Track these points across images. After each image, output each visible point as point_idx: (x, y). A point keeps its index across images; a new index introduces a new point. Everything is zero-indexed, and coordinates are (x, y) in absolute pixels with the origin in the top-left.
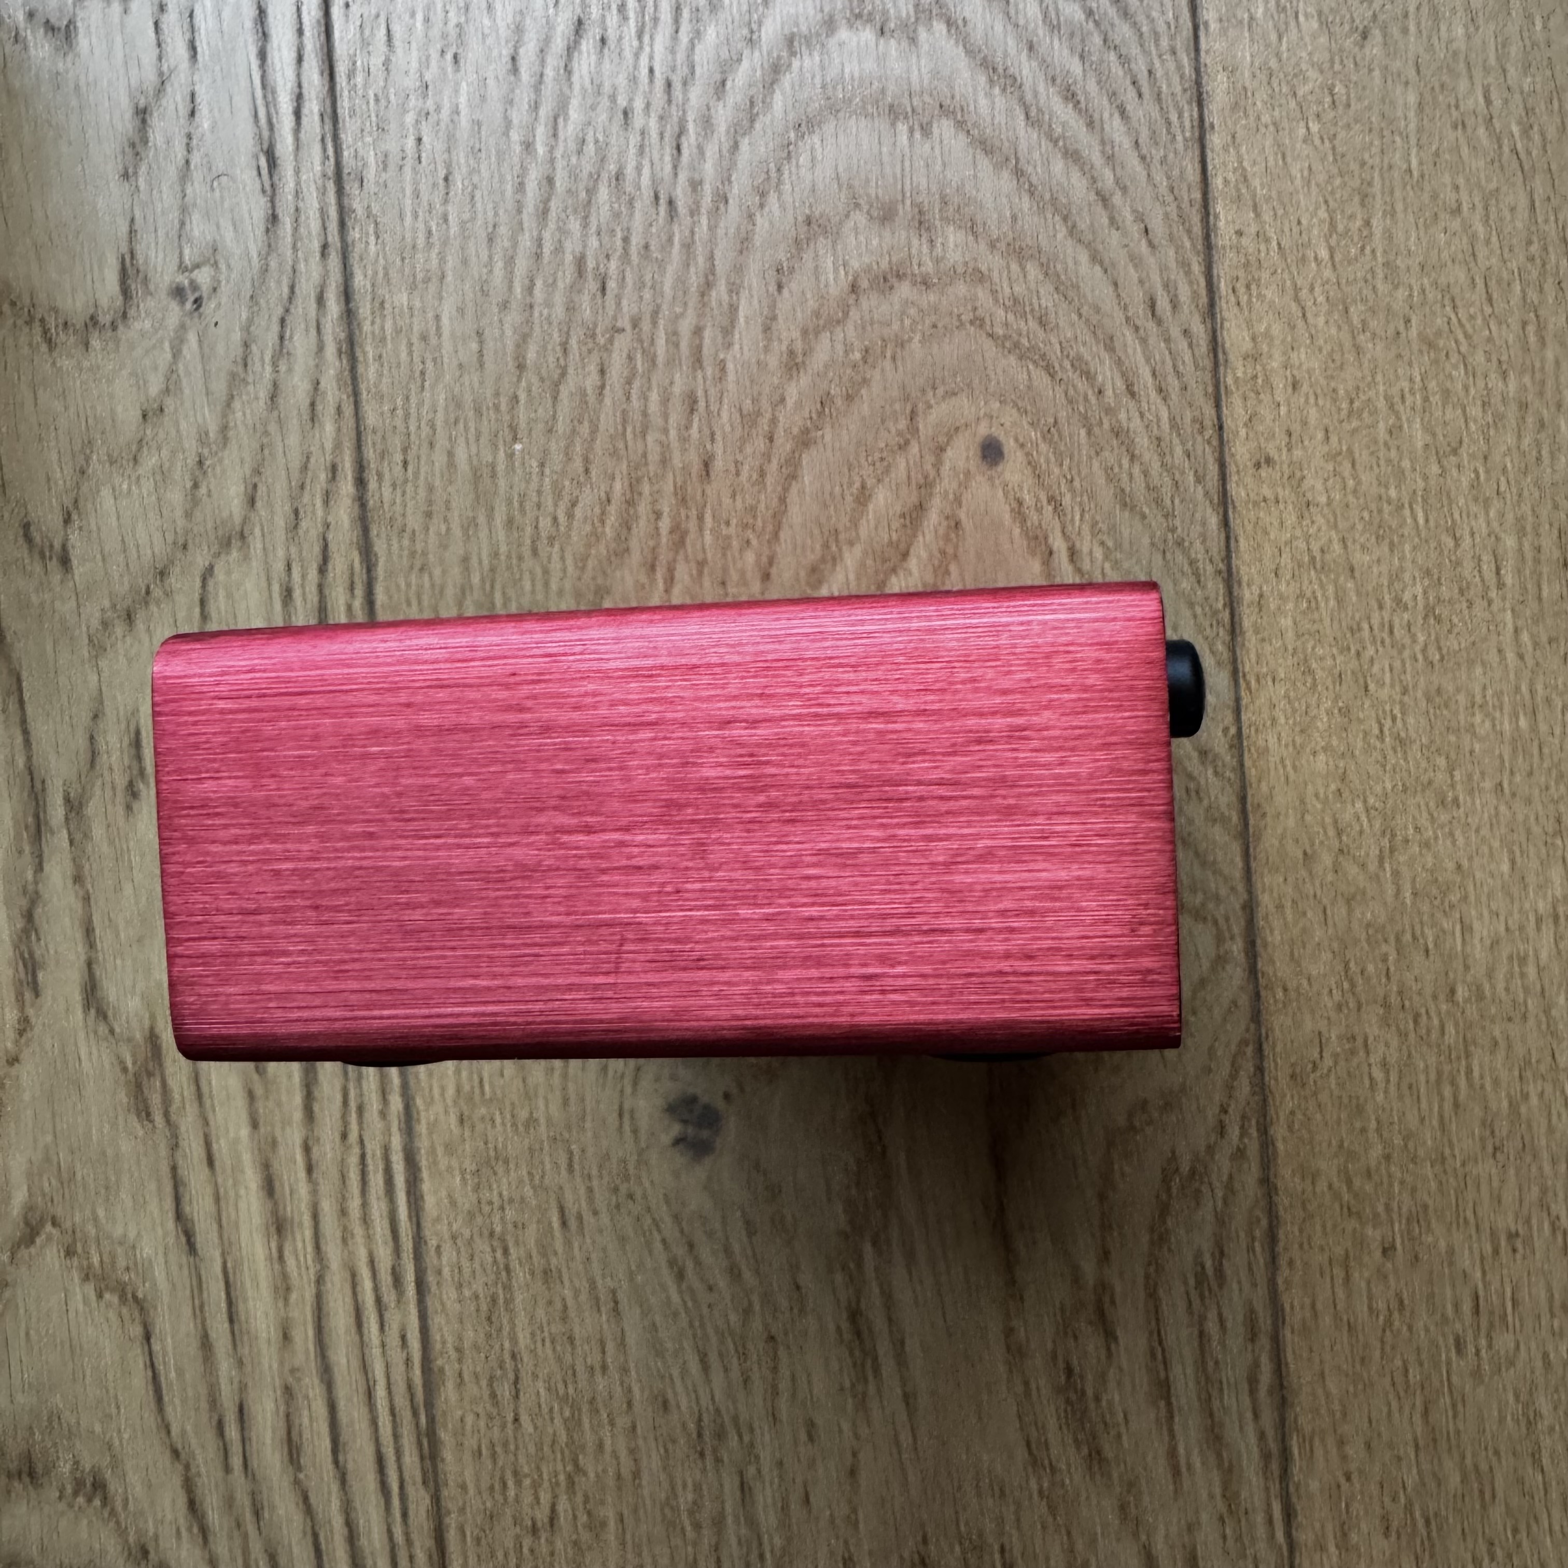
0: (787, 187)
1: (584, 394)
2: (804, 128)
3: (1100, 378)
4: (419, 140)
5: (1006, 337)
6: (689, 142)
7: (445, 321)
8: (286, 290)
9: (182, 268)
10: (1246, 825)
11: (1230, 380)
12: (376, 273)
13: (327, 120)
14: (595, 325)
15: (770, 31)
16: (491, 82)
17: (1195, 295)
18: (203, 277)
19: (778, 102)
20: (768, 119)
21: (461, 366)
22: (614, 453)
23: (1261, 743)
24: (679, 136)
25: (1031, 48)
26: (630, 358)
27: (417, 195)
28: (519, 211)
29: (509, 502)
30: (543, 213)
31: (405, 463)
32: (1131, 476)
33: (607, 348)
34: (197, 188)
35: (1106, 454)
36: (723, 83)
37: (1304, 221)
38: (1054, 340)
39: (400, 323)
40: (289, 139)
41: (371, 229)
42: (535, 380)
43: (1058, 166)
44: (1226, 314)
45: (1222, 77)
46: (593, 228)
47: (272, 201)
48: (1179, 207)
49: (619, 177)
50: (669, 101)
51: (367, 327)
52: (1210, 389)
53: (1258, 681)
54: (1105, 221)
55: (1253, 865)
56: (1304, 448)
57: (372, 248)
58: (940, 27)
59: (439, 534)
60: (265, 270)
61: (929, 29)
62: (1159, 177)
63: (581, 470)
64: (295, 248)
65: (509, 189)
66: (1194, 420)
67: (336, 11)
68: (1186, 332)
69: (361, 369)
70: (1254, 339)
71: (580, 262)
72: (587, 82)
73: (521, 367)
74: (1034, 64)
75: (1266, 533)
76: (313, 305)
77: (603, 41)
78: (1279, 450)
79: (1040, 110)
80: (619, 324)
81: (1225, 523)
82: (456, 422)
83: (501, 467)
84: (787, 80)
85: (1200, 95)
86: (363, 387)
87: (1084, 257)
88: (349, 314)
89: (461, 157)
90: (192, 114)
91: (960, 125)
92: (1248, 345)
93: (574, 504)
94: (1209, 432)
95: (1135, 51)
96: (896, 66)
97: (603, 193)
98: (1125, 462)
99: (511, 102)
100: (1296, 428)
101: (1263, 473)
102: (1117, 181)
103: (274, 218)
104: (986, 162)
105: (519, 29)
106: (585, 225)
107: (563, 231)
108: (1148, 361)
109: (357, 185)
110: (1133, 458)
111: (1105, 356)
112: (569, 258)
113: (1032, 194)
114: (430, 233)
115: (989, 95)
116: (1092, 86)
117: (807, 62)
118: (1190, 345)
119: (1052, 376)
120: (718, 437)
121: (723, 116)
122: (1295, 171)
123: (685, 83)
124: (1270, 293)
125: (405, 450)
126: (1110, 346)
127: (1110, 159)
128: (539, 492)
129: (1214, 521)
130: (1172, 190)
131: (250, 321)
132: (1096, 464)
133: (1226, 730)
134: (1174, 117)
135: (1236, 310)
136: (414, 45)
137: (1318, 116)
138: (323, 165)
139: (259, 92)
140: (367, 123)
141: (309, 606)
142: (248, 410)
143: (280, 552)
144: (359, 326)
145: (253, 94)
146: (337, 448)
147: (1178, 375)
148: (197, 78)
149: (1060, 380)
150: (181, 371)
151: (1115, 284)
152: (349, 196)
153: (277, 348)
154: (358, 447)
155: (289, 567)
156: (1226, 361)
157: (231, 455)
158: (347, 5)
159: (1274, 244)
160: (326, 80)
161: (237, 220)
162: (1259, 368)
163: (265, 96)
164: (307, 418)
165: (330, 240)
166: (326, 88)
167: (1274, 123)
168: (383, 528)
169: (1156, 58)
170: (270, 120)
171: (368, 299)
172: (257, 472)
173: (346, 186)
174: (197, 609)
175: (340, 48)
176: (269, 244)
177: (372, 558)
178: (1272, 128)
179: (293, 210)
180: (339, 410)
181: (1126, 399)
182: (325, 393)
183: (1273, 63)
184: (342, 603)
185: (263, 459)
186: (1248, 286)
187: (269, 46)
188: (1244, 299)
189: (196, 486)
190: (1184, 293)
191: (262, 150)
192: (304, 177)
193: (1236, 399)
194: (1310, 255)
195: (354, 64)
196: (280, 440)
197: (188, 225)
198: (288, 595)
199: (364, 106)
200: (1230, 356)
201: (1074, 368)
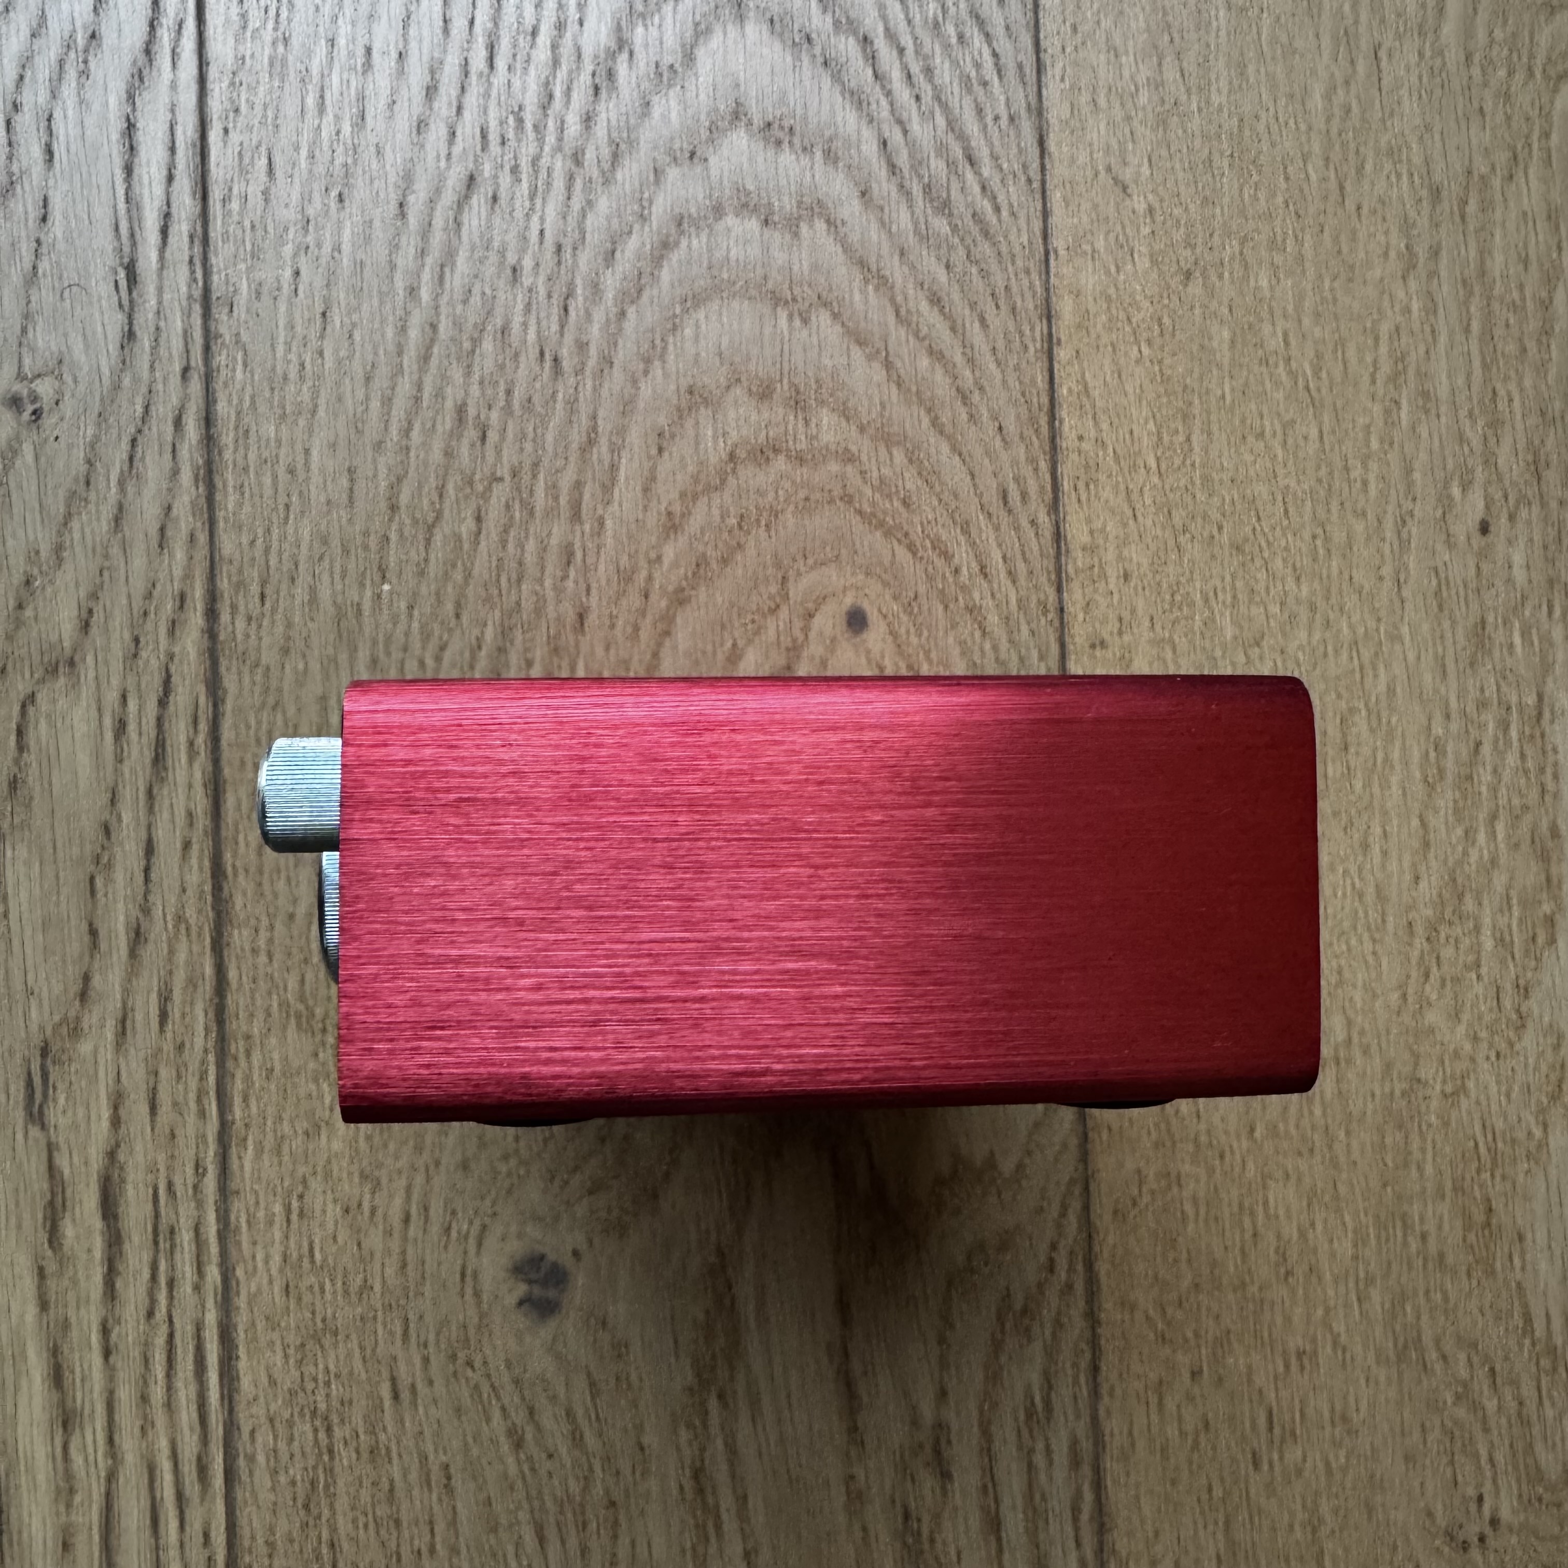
0: (671, 357)
1: (458, 538)
2: (689, 304)
3: (956, 560)
4: (297, 273)
5: (873, 515)
6: (577, 305)
7: (315, 453)
8: (139, 409)
9: (21, 377)
11: (1070, 569)
12: (241, 401)
13: (197, 242)
14: (474, 474)
15: (660, 209)
16: (377, 224)
17: (1042, 489)
18: (45, 388)
19: (665, 275)
20: (655, 292)
21: (329, 502)
22: (488, 600)
24: (567, 298)
25: (902, 254)
26: (508, 506)
27: (291, 326)
28: (400, 354)
29: (375, 642)
30: (425, 358)
31: (263, 597)
33: (486, 495)
34: (44, 296)
35: (961, 628)
36: (613, 252)
37: (1136, 433)
38: (916, 520)
39: (266, 454)
40: (154, 256)
41: (239, 356)
42: (408, 521)
43: (924, 362)
44: (1068, 509)
45: (1068, 299)
46: (476, 377)
47: (130, 318)
48: (1030, 411)
49: (504, 331)
50: (559, 263)
51: (228, 455)
52: (1053, 577)
54: (965, 417)
56: (1133, 634)
57: (239, 374)
58: (820, 225)
59: (295, 670)
60: (117, 387)
61: (811, 227)
62: (1012, 381)
63: (451, 614)
64: (152, 368)
65: (390, 332)
66: (1039, 602)
67: (214, 136)
68: (1033, 523)
69: (218, 497)
70: (1092, 533)
71: (461, 410)
72: (476, 234)
73: (394, 508)
74: (906, 269)
76: (169, 429)
77: (495, 199)
78: (1112, 634)
79: (908, 311)
80: (499, 474)
82: (321, 558)
83: (367, 606)
84: (675, 257)
85: (1049, 312)
86: (220, 514)
87: (945, 448)
88: (209, 440)
89: (341, 294)
90: (44, 219)
91: (836, 316)
92: (1085, 539)
93: (442, 648)
94: (1051, 615)
95: (994, 267)
96: (780, 257)
97: (488, 345)
98: (978, 636)
99: (397, 246)
100: (1127, 615)
102: (976, 383)
103: (130, 335)
104: (860, 353)
105: (408, 178)
106: (468, 374)
107: (444, 377)
108: (1000, 545)
109: (226, 310)
110: (984, 634)
111: (962, 539)
112: (449, 404)
113: (899, 385)
114: (302, 365)
115: (863, 292)
116: (956, 296)
117: (695, 242)
118: (1037, 534)
119: (914, 554)
120: (594, 592)
121: (611, 282)
122: (1129, 389)
123: (575, 249)
124: (1107, 493)
125: (264, 583)
126: (966, 531)
127: (971, 361)
128: (407, 634)
130: (1023, 394)
131: (96, 438)
132: (951, 640)
134: (1026, 329)
135: (1077, 506)
136: (297, 180)
137: (1149, 342)
138: (189, 287)
139: (122, 206)
140: (241, 249)
141: (145, 740)
142: (87, 531)
143: (115, 681)
144: (220, 454)
145: (115, 207)
146: (188, 576)
147: (1025, 560)
148: (51, 182)
149: (921, 558)
150: (12, 485)
151: (973, 476)
152: (216, 320)
153: (126, 468)
154: (212, 576)
155: (124, 698)
156: (1067, 551)
157: (65, 576)
158: (226, 131)
159: (1110, 451)
160: (198, 202)
161: (89, 333)
162: (1096, 559)
163: (129, 211)
164: (154, 543)
165: (193, 364)
166: (198, 209)
167: (1112, 344)
168: (234, 662)
169: (1012, 276)
170: (132, 235)
171: (231, 426)
172: (94, 596)
173: (214, 311)
174: (13, 738)
175: (216, 172)
176: (124, 362)
177: (220, 692)
178: (1110, 348)
179: (153, 329)
180: (192, 538)
181: (980, 580)
182: (177, 518)
183: (1112, 291)
184: (183, 738)
185: (102, 583)
186: (1087, 485)
187: (136, 160)
188: (1084, 497)
189: (20, 607)
190: (1032, 487)
191: (121, 264)
192: (167, 297)
193: (1075, 586)
194: (1140, 462)
195: (230, 189)
196: (122, 565)
197: (30, 334)
198: (121, 727)
199: (239, 233)
200: (1071, 547)
201: (934, 548)
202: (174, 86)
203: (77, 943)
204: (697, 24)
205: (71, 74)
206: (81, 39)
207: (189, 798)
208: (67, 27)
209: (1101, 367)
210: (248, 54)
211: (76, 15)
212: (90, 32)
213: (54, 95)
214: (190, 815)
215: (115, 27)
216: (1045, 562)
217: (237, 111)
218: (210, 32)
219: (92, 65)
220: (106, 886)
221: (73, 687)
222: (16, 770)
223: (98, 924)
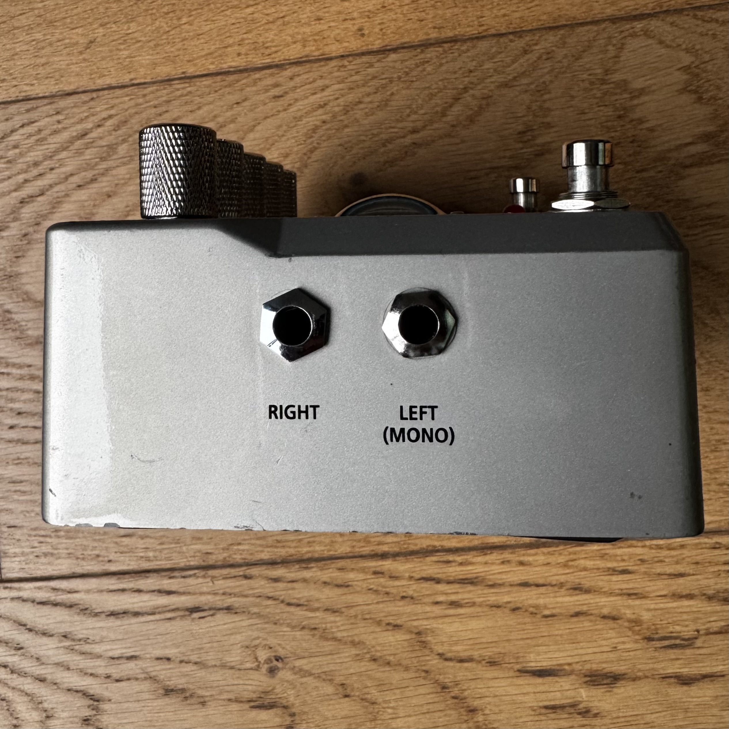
3: (318, 123)
8: (270, 602)
9: (257, 668)
10: (566, 26)
11: (317, 53)
12: (260, 545)
13: (173, 574)
17: (272, 75)
18: (263, 655)
23: (518, 21)
32: (371, 102)
34: (211, 658)
35: (357, 116)
37: (233, 21)
38: (296, 149)
40: (183, 598)
41: (236, 547)
44: (282, 58)
45: (158, 70)
47: (219, 609)
48: (226, 87)
51: (292, 551)
52: (322, 63)
53: (483, 25)
54: (232, 126)
55: (589, 20)
56: (353, 12)
60: (258, 615)
62: (210, 98)
64: (246, 596)
66: (338, 70)
67: (113, 568)
69: (316, 555)
70: (295, 43)
75: (400, 27)
76: (279, 585)
78: (354, 24)
81: (395, 50)
86: (327, 554)
88: (285, 562)
90: (168, 659)
92: (299, 46)
94: (346, 63)
98: (362, 106)
100: (342, 17)
101: (366, 32)
103: (229, 609)
108: (307, 98)
109: (210, 556)
110: (360, 102)
111: (305, 120)
118: (299, 75)
119: (316, 148)
122: (208, 28)
124: (271, 35)
126: (300, 119)
129: (393, 56)
130: (216, 91)
131: (289, 625)
133: (511, 41)
134: (178, 93)
135: (279, 54)
137: (179, 19)
138: (198, 577)
139: (157, 617)
140: (175, 549)
141: (460, 590)
142: (342, 628)
143: (428, 609)
144: (291, 556)
145: (157, 621)
146: (363, 570)
147: (314, 81)
148: (148, 656)
149: (318, 143)
150: (319, 671)
151: (266, 118)
152: (216, 561)
153: (305, 608)
154: (362, 557)
155: (437, 603)
156: (307, 56)
157: (369, 639)
158: (110, 561)
159: (245, 36)
160: (151, 575)
161: (229, 632)
162: (310, 39)
163: (159, 613)
164: (345, 590)
165: (241, 573)
166: (155, 575)
167: (182, 41)
168: (413, 542)
169: (148, 104)
170: (173, 610)
171: (276, 550)
172: (379, 623)
173: (211, 563)
174: (466, 665)
175: (133, 565)
176: (244, 612)
177: (430, 548)
178: (185, 42)
179: (223, 597)
180: (340, 569)
181: (328, 108)
182: (330, 577)
183: (152, 44)
184: (459, 569)
185: (370, 619)
186: (267, 48)
187: (132, 610)
188: (274, 49)
189: (388, 663)
190: (270, 81)
191: (189, 615)
192: (205, 589)
193: (327, 49)
194: (250, 18)
195: (142, 557)
196: (358, 608)
197: (233, 664)
198: (454, 604)
199: (166, 552)
200: (303, 54)
201: (311, 137)
202: (88, 591)
203: (585, 624)
204: (24, 300)
205: (87, 648)
206: (67, 643)
207: (493, 564)
208: (61, 651)
209: (195, 45)
210: (66, 551)
211: (55, 646)
212: (63, 638)
213: (99, 656)
214: (503, 563)
215: (58, 625)
216: (314, 69)
217: (98, 556)
218: (55, 573)
219: (81, 636)
220: (548, 609)
221: (433, 632)
222: (484, 662)
223: (572, 612)
